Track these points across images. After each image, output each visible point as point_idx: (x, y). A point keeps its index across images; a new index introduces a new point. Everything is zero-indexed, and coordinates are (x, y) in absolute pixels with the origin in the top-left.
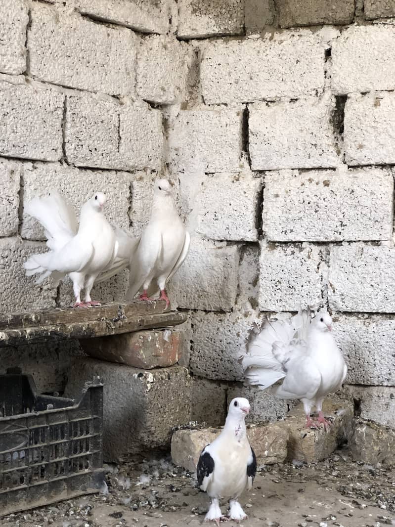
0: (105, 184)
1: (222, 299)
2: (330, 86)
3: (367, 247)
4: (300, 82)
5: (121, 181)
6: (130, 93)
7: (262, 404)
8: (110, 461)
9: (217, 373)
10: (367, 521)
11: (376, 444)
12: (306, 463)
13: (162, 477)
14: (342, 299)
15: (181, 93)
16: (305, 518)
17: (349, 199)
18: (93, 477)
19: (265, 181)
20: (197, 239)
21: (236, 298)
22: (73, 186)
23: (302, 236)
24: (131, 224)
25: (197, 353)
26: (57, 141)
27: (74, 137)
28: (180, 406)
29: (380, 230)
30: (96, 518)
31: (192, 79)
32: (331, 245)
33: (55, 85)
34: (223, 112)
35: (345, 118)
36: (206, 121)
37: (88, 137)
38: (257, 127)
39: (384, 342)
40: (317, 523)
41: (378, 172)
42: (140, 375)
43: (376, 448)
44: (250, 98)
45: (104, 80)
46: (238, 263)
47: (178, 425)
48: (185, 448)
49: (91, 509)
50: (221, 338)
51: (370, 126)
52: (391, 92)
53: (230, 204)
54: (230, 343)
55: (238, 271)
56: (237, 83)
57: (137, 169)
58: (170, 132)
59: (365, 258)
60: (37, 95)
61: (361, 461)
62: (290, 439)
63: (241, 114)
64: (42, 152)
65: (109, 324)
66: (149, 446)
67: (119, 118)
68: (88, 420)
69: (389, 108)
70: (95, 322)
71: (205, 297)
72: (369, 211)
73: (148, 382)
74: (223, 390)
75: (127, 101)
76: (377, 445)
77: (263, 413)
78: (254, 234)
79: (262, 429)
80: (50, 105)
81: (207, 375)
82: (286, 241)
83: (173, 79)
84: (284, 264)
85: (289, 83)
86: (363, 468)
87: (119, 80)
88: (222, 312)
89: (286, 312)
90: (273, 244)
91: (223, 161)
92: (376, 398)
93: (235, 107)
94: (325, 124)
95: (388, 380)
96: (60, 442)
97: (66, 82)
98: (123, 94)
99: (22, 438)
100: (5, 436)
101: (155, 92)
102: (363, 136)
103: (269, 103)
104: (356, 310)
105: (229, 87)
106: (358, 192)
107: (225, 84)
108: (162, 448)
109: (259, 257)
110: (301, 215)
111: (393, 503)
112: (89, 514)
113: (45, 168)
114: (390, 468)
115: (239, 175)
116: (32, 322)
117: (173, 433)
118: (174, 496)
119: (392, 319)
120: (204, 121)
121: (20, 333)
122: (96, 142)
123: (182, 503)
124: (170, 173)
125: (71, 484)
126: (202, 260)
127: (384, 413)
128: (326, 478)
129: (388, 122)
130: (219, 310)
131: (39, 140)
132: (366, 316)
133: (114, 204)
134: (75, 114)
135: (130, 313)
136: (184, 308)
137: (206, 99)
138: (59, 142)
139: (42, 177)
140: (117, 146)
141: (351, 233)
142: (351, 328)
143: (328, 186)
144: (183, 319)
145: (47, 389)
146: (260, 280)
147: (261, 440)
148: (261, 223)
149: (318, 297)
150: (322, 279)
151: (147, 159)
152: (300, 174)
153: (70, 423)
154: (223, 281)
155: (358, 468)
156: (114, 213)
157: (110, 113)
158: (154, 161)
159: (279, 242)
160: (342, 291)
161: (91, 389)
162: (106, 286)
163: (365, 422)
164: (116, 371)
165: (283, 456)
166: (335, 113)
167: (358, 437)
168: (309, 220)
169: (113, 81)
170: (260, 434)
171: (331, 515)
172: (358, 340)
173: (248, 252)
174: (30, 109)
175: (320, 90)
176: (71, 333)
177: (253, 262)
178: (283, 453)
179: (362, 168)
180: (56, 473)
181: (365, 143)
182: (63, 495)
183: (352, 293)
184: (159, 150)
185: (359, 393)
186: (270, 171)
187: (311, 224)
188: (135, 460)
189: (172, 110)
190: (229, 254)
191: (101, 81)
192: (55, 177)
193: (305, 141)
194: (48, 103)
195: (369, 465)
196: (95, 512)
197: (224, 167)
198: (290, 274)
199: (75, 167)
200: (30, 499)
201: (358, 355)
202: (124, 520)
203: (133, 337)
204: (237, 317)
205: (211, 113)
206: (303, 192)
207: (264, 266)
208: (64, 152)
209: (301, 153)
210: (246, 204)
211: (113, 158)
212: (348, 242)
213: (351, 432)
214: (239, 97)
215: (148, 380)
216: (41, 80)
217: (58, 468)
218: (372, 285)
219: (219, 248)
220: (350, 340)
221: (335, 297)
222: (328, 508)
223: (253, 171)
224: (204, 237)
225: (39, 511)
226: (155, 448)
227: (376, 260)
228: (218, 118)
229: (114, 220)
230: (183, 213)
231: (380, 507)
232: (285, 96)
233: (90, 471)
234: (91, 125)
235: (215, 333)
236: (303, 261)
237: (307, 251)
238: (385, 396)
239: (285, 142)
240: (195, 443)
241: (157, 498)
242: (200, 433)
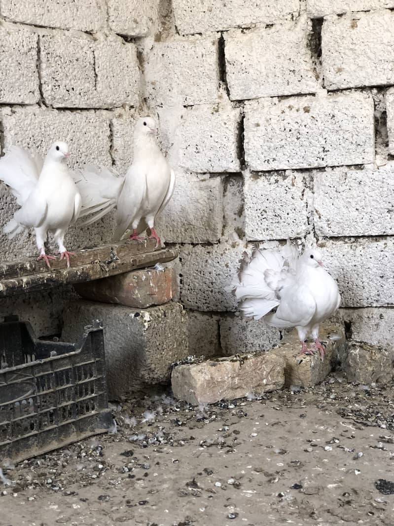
0: (84, 124)
1: (209, 231)
2: (305, 9)
3: (351, 172)
4: (275, 7)
5: (100, 120)
6: (102, 27)
7: (255, 332)
8: (112, 400)
9: (209, 305)
10: (370, 442)
11: (370, 364)
12: (303, 388)
13: (166, 412)
14: (329, 224)
15: (154, 25)
16: (310, 444)
17: (331, 124)
18: (100, 418)
19: (245, 111)
20: (180, 173)
21: (223, 230)
22: (54, 129)
23: (286, 164)
24: (114, 163)
25: (187, 287)
26: (34, 83)
27: (51, 77)
28: (177, 341)
29: (363, 154)
30: (108, 458)
31: (164, 9)
32: (315, 172)
33: (27, 24)
34: (198, 42)
35: (322, 42)
36: (181, 53)
37: (64, 77)
38: (233, 56)
39: (372, 264)
40: (322, 447)
41: (358, 95)
42: (137, 315)
43: (370, 369)
44: (225, 26)
45: (76, 16)
46: (222, 194)
47: (177, 360)
48: (186, 382)
49: (102, 449)
50: (210, 270)
51: (348, 49)
52: (368, 13)
53: (211, 136)
54: (219, 274)
55: (223, 203)
56: (211, 11)
57: (115, 106)
58: (146, 65)
59: (349, 182)
60: (9, 37)
61: (355, 381)
62: (286, 366)
63: (217, 43)
64: (20, 96)
65: (103, 266)
66: (150, 383)
67: (94, 54)
68: (90, 363)
69: (366, 29)
70: (89, 265)
71: (191, 230)
72: (351, 135)
73: (145, 321)
74: (215, 321)
75: (100, 36)
76: (371, 366)
77: (256, 342)
78: (236, 165)
79: (259, 359)
80: (23, 46)
81: (198, 307)
82: (269, 169)
83: (145, 11)
84: (268, 193)
85: (263, 8)
86: (358, 389)
87: (91, 15)
88: (209, 244)
89: (273, 240)
90: (256, 174)
91: (201, 92)
92: (366, 320)
93: (210, 36)
94: (302, 49)
95: (377, 301)
96: (66, 386)
97: (38, 21)
98: (95, 29)
99: (29, 386)
100: (12, 386)
101: (128, 25)
102: (342, 59)
103: (244, 30)
104: (343, 235)
105: (203, 16)
106: (339, 116)
107: (198, 12)
108: (162, 383)
109: (243, 188)
110: (283, 143)
111: (392, 421)
112: (101, 455)
113: (24, 112)
114: (385, 387)
115: (218, 106)
116: (27, 270)
117: (172, 369)
118: (180, 430)
119: (379, 241)
120: (179, 52)
121: (17, 283)
122: (72, 81)
123: (190, 437)
124: (149, 108)
125: (80, 427)
126: (186, 193)
127: (374, 333)
128: (324, 401)
129: (366, 44)
130: (207, 243)
131: (15, 83)
132: (353, 239)
133: (96, 143)
134: (49, 53)
135: (122, 254)
136: (171, 242)
137: (180, 30)
138: (35, 84)
139: (22, 121)
140: (94, 84)
141: (334, 158)
142: (339, 252)
143: (309, 112)
144: (174, 255)
145: (43, 333)
146: (246, 210)
147: (259, 370)
148: (243, 153)
149: (305, 224)
150: (307, 205)
151: (125, 96)
152: (279, 101)
153: (74, 368)
154: (209, 214)
155: (354, 389)
156: (96, 152)
157: (85, 50)
158: (132, 97)
159: (262, 171)
160: (328, 217)
161: (91, 333)
162: (93, 227)
163: (357, 344)
164: (111, 312)
165: (281, 383)
166: (311, 37)
167: (352, 359)
168: (291, 148)
169: (85, 17)
170: (257, 363)
171: (334, 438)
172: (346, 264)
173: (232, 183)
174: (4, 51)
175: (295, 14)
176: (67, 279)
177: (237, 192)
178: (282, 380)
179: (341, 92)
180: (64, 417)
181: (343, 66)
182: (73, 438)
183: (338, 218)
184: (136, 85)
185: (349, 316)
186: (249, 100)
187: (294, 152)
188: (136, 397)
189: (146, 43)
190: (213, 186)
191: (73, 17)
192: (35, 120)
193: (283, 68)
194: (22, 44)
195: (364, 385)
196: (106, 452)
197: (202, 98)
198: (275, 202)
199: (54, 108)
200: (41, 444)
201: (347, 279)
202: (136, 458)
203: (126, 277)
204: (224, 248)
205: (186, 44)
206: (283, 120)
207: (249, 197)
208: (42, 94)
209: (279, 80)
210: (226, 135)
211: (91, 96)
212: (331, 167)
213: (345, 355)
214: (214, 26)
215: (145, 319)
216: (13, 21)
217: (66, 412)
218: (357, 209)
219: (202, 181)
220: (338, 264)
221: (321, 223)
222: (330, 431)
223: (231, 101)
224: (187, 171)
225: (51, 455)
226: (156, 384)
227: (360, 183)
228: (193, 49)
229: (96, 160)
230: (164, 148)
231: (380, 427)
232: (260, 22)
233: (97, 412)
234: (66, 64)
235: (204, 265)
236: (287, 189)
237: (291, 179)
238: (375, 317)
239: (263, 70)
240: (195, 378)
241: (164, 433)
242: (199, 367)
